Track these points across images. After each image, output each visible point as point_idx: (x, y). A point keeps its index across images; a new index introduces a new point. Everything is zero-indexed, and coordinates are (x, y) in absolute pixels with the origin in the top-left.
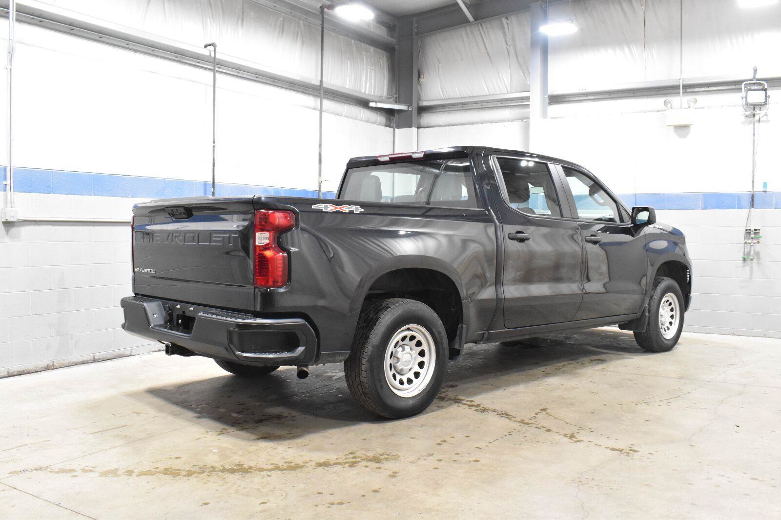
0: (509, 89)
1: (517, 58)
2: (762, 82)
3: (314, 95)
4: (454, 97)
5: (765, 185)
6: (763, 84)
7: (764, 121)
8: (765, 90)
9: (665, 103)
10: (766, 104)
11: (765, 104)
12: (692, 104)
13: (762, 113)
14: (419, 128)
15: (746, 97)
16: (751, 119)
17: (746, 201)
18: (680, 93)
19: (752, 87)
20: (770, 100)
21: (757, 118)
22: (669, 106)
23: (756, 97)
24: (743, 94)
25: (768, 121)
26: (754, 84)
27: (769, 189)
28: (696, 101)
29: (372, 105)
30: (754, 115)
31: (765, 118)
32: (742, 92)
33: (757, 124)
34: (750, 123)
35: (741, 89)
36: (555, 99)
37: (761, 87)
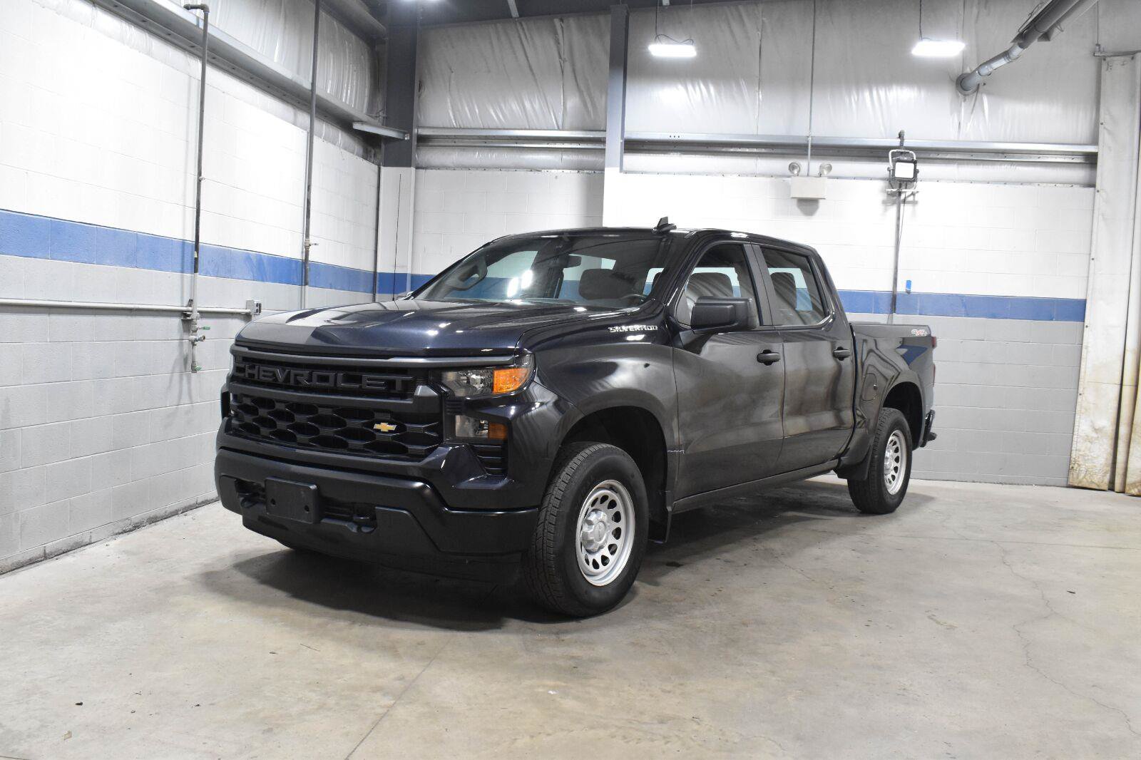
0: (560, 123)
1: (576, 81)
2: (911, 152)
3: (293, 105)
4: (473, 126)
5: (909, 284)
6: (912, 154)
7: (909, 202)
8: (915, 163)
9: (792, 167)
10: (914, 181)
11: (914, 179)
12: (825, 172)
13: (909, 192)
14: (417, 168)
15: (894, 170)
16: (895, 198)
17: (886, 303)
18: (807, 155)
19: (901, 158)
20: (919, 175)
21: (903, 197)
22: (796, 172)
23: (904, 170)
24: (890, 164)
25: (914, 203)
26: (902, 153)
27: (914, 289)
28: (830, 168)
29: (357, 126)
30: (900, 193)
31: (911, 199)
32: (888, 161)
33: (902, 205)
34: (893, 203)
35: (888, 157)
36: (632, 146)
37: (910, 159)
